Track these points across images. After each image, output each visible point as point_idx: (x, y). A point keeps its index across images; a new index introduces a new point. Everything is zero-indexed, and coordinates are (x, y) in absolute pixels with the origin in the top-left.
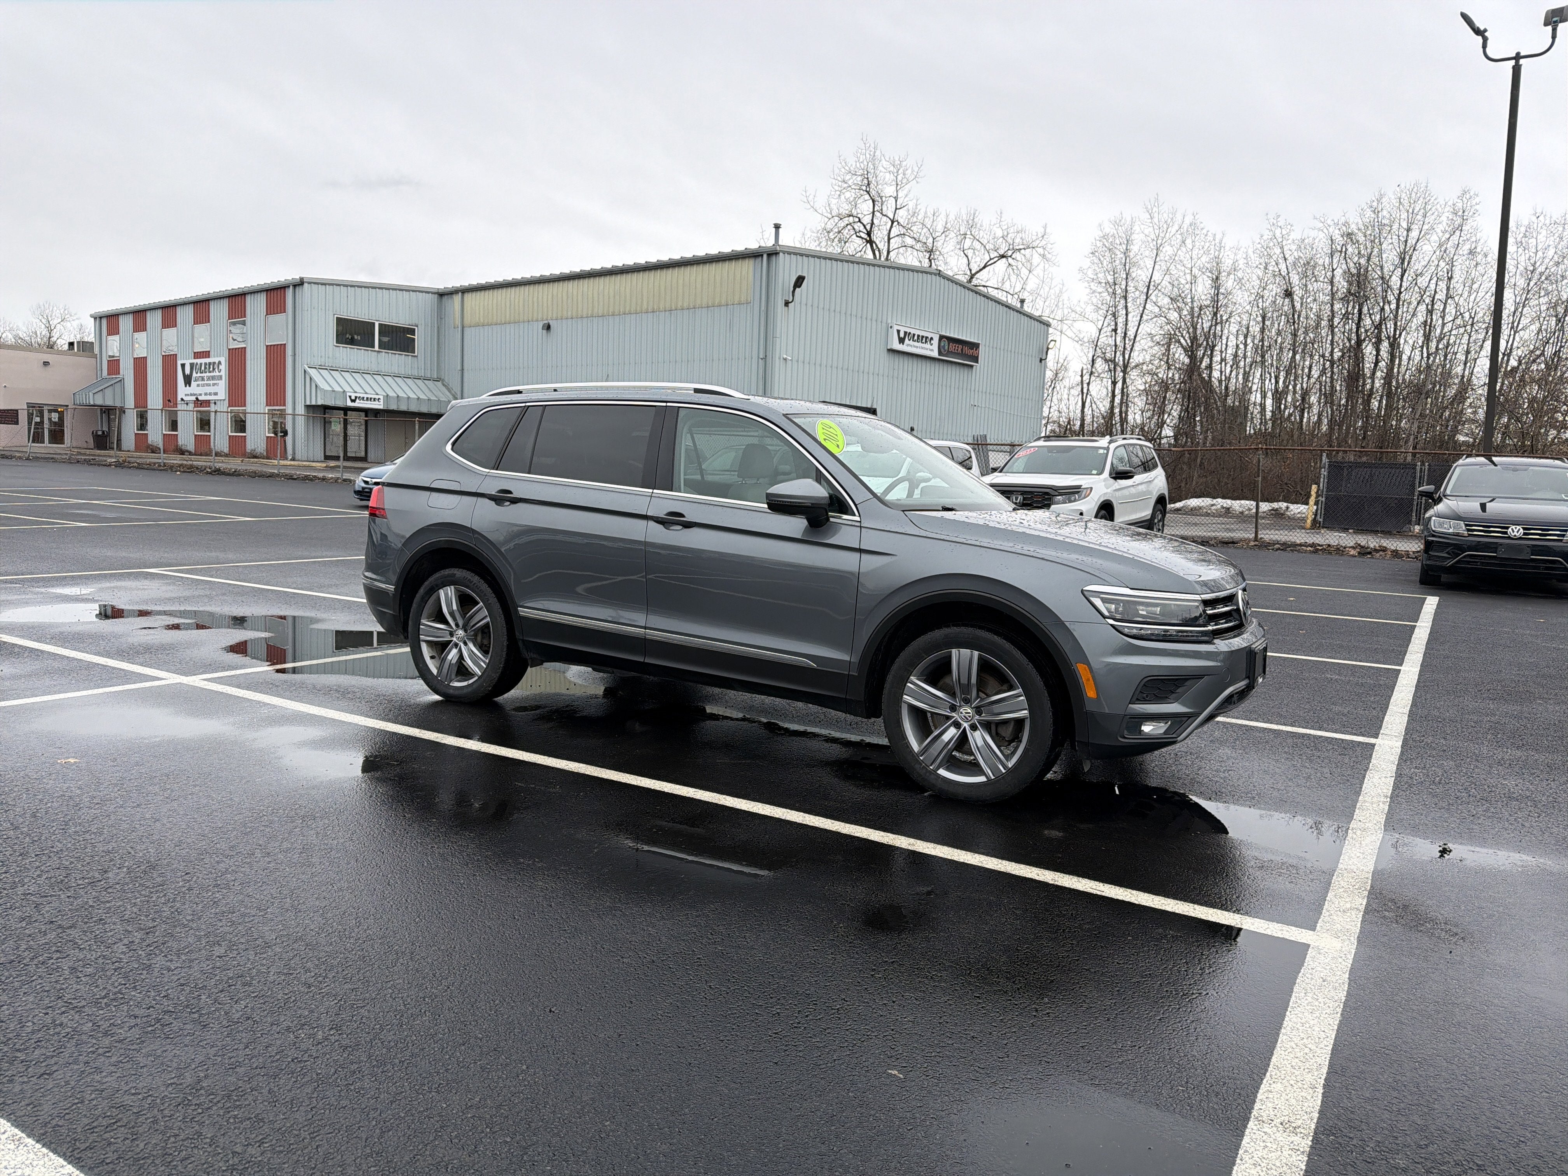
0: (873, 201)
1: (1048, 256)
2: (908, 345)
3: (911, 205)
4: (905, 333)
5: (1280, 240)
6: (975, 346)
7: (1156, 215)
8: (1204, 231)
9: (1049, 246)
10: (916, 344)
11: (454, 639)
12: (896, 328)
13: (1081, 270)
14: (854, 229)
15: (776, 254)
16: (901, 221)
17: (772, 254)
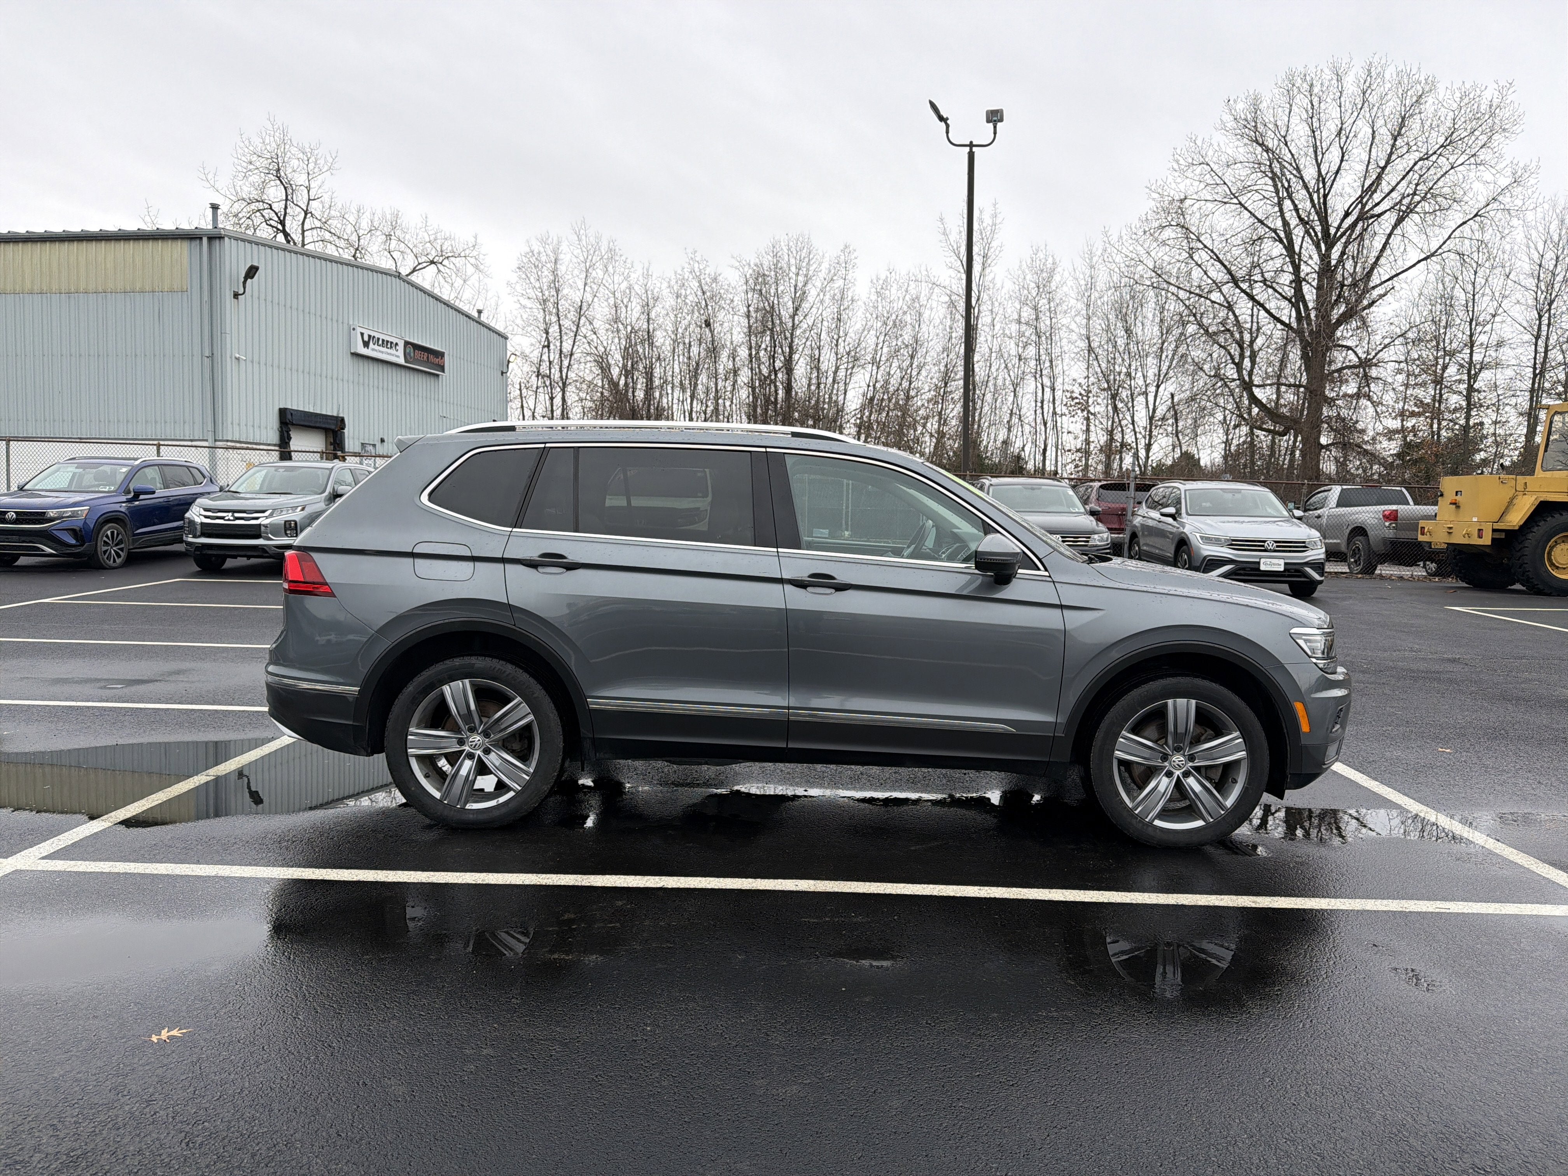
0: (285, 188)
1: (482, 267)
2: (373, 350)
3: (326, 198)
4: (370, 336)
5: (698, 274)
6: (440, 355)
7: (584, 237)
8: (623, 258)
9: (481, 256)
10: (381, 348)
11: (467, 748)
12: (359, 330)
13: (509, 284)
14: (263, 216)
15: (221, 238)
16: (317, 214)
17: (215, 238)
